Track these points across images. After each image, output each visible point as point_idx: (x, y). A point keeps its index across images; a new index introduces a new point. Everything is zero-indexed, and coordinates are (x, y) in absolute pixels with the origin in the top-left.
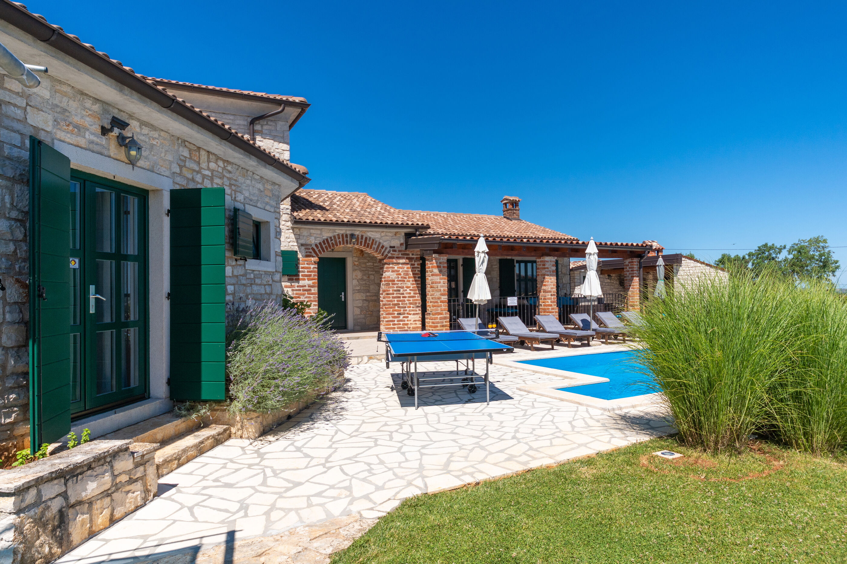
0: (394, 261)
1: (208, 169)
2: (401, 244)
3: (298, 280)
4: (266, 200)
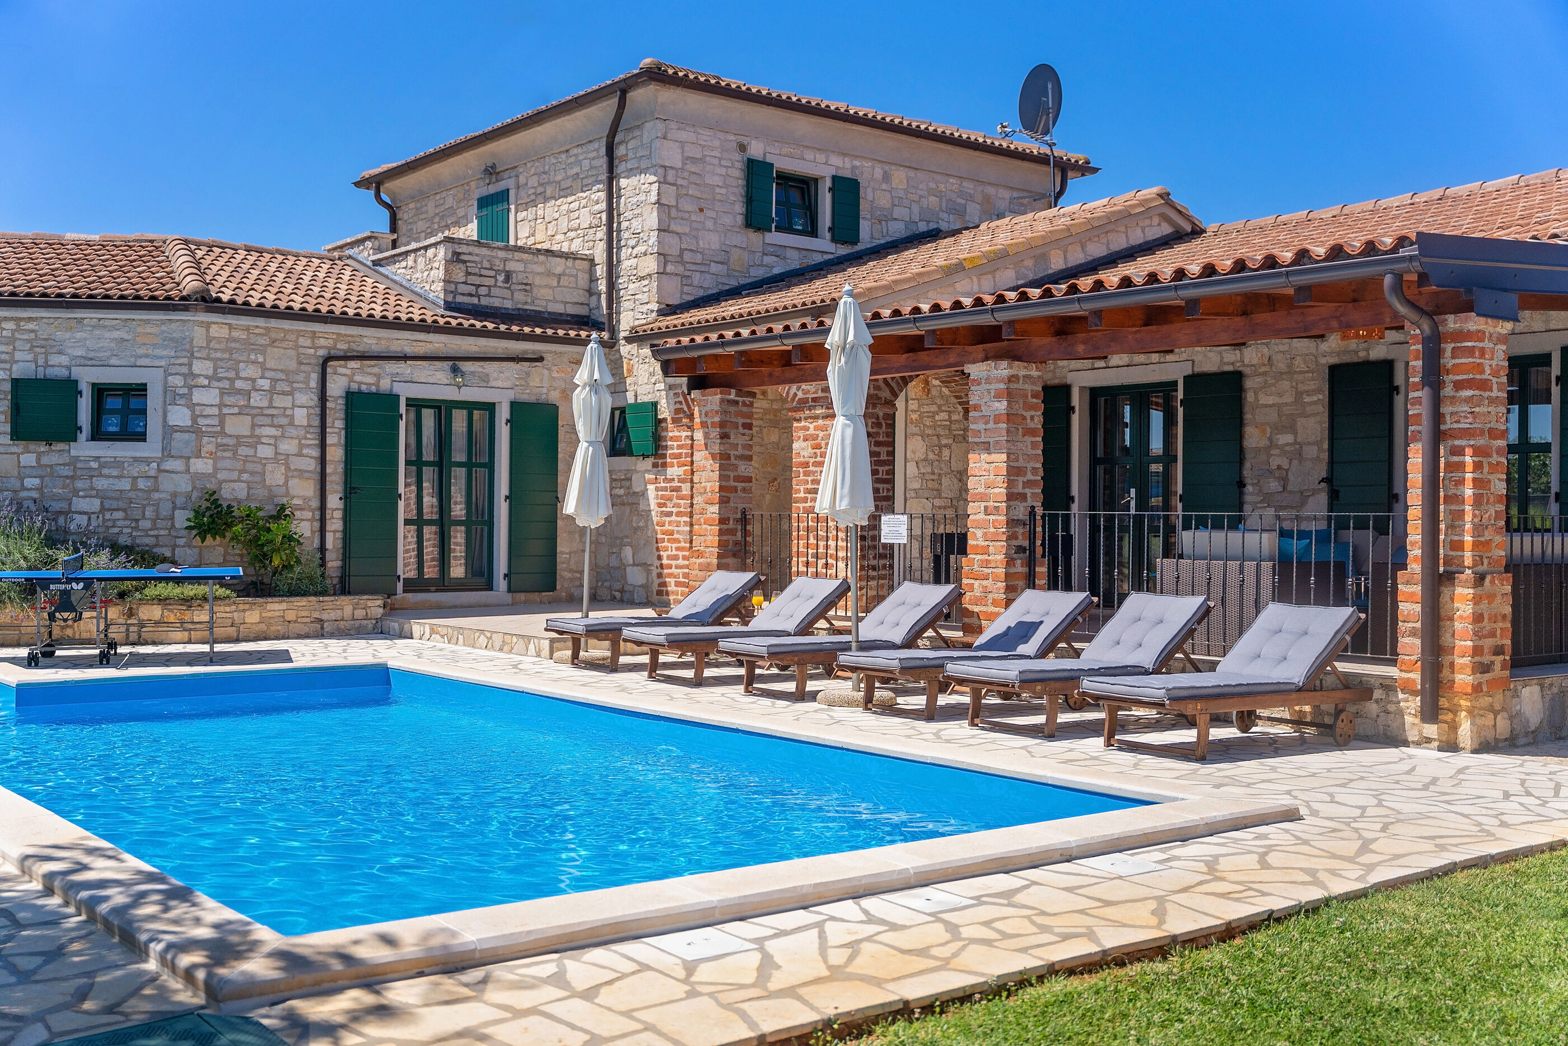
3: (664, 466)
4: (141, 351)
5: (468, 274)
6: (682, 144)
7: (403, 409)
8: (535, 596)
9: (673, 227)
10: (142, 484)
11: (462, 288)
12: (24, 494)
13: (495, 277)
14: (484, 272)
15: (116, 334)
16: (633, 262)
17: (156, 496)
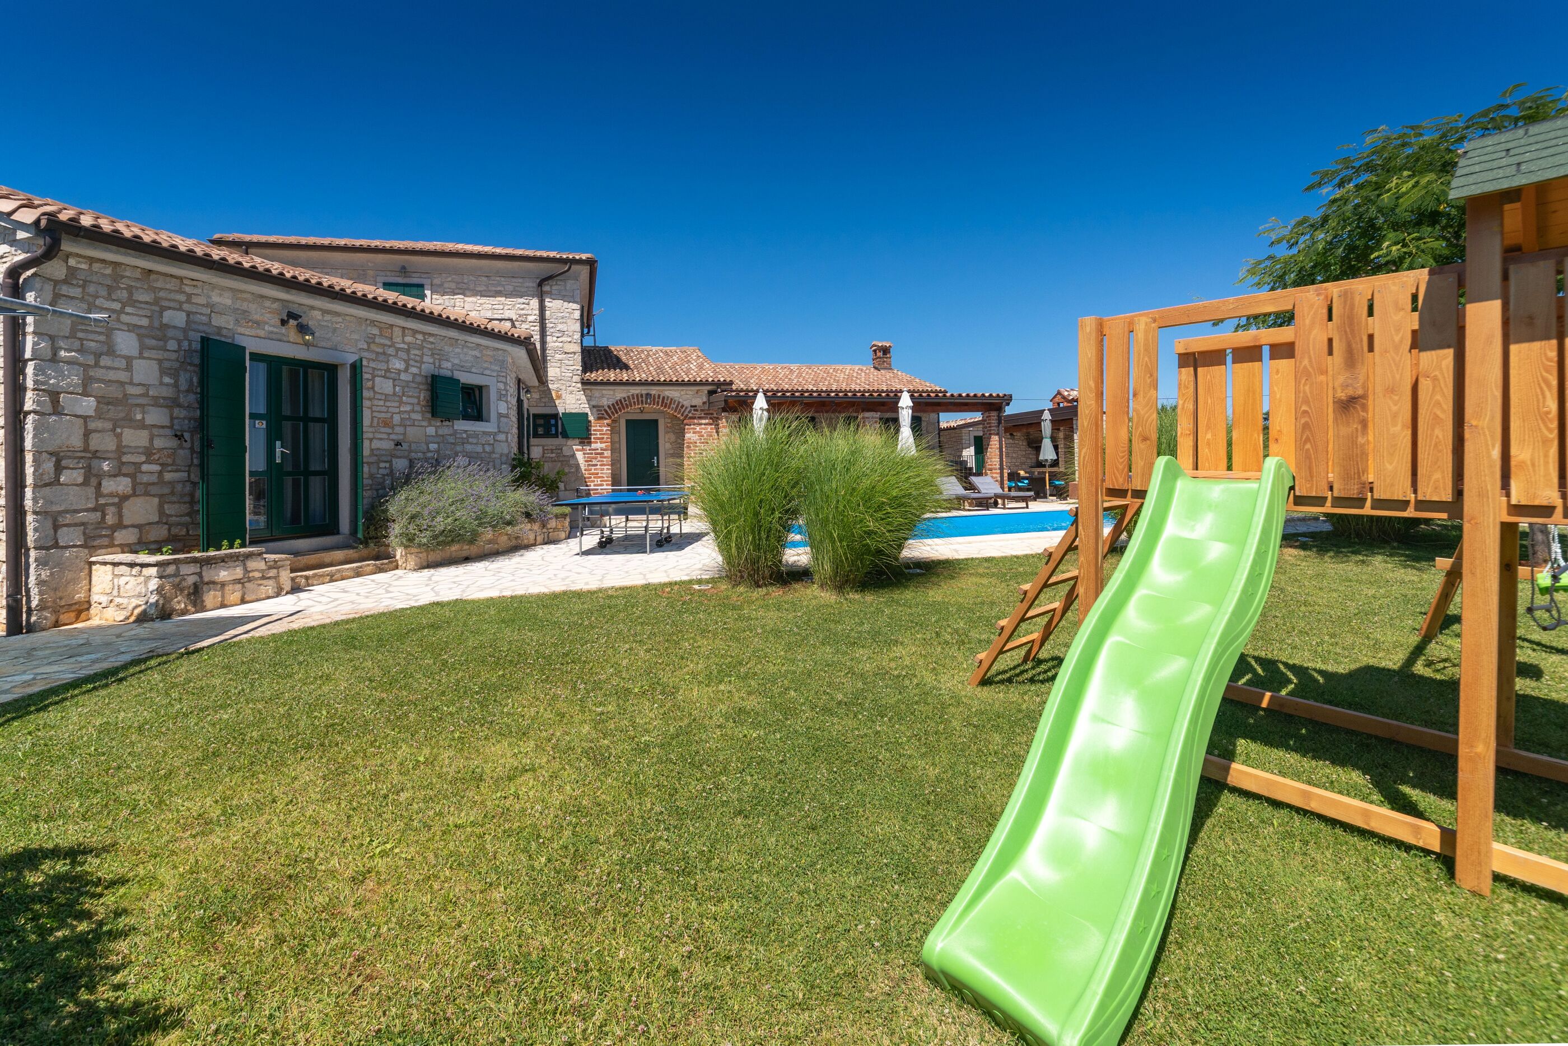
0: (696, 421)
1: (404, 342)
2: (704, 403)
3: (589, 443)
10: (488, 449)
12: (429, 455)
15: (474, 353)
17: (494, 456)
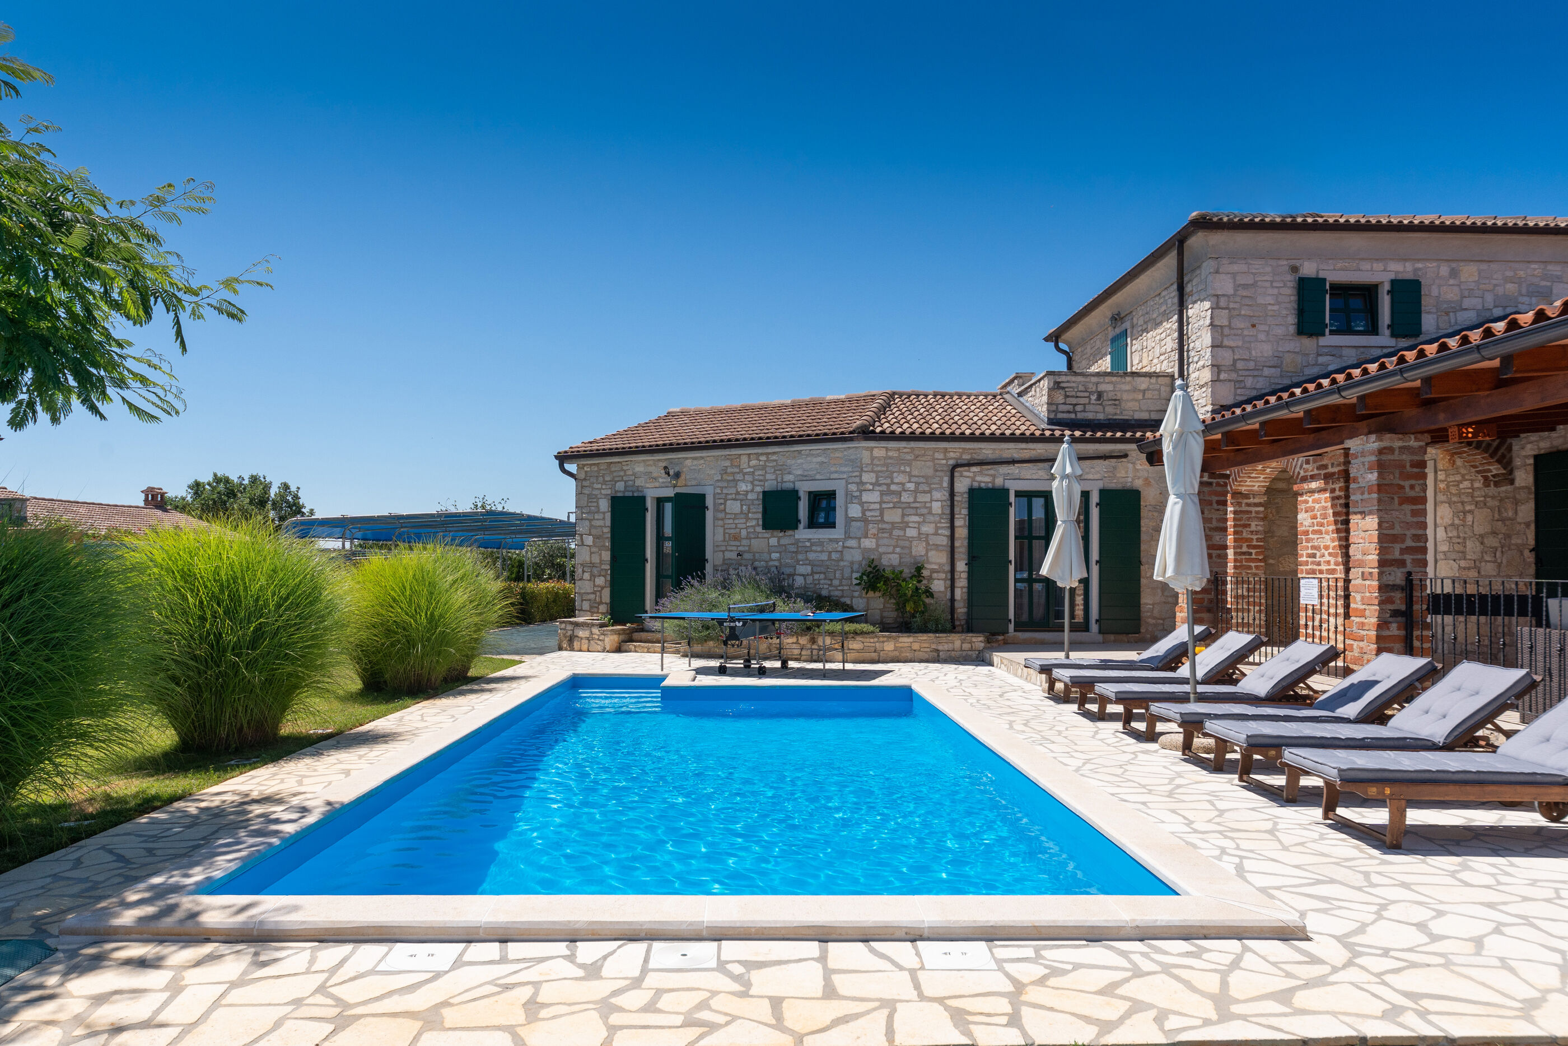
1: (749, 467)
4: (833, 469)
5: (1067, 396)
6: (1234, 275)
7: (1012, 498)
8: (1124, 637)
9: (1226, 343)
10: (834, 556)
11: (1062, 408)
12: (771, 563)
13: (1089, 397)
14: (1079, 394)
15: (819, 459)
16: (1197, 374)
17: (842, 564)
